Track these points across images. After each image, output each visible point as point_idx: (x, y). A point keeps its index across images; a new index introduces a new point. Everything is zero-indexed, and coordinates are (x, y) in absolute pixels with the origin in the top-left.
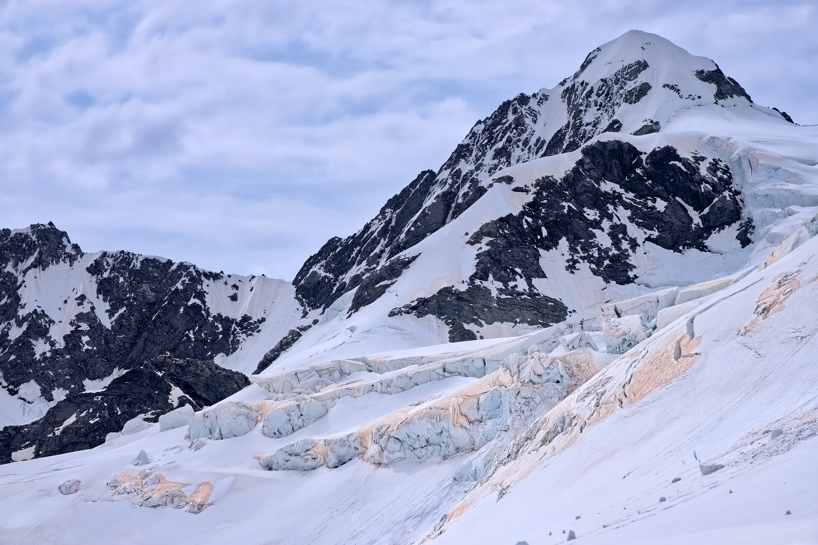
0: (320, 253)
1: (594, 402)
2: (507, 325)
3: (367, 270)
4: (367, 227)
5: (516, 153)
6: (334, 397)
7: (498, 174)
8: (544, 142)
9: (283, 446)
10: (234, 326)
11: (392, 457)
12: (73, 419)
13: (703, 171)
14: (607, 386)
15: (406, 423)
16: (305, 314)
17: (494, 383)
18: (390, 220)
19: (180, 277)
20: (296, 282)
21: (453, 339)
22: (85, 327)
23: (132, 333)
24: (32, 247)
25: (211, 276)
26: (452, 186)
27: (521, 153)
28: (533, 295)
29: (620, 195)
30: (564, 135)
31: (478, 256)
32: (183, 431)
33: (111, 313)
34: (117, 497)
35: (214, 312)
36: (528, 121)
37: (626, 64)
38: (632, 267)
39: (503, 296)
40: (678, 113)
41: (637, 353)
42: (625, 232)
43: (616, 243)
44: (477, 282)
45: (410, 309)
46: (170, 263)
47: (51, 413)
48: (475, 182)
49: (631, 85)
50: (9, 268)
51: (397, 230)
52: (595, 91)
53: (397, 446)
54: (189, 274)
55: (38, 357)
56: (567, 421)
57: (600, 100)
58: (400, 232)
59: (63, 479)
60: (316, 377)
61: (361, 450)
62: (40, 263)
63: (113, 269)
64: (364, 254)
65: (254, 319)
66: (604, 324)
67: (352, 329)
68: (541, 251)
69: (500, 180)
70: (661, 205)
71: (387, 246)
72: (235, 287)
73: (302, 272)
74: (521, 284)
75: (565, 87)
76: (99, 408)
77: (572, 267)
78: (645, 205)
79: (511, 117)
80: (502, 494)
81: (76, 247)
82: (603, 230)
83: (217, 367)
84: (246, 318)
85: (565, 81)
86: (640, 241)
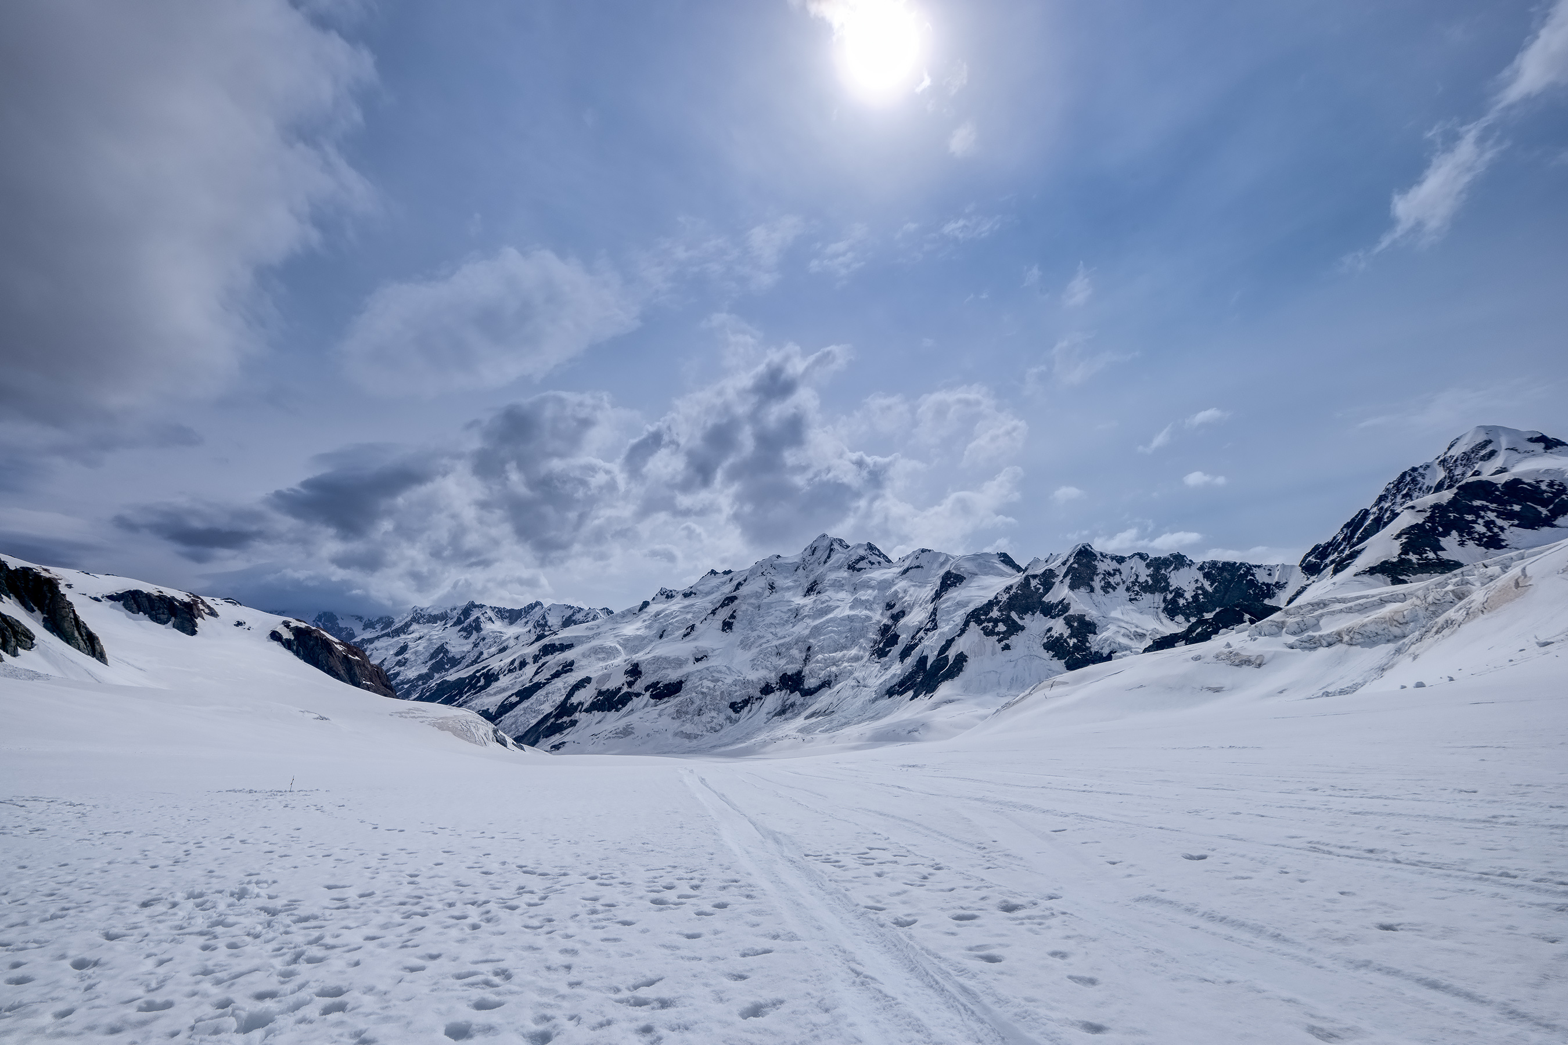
0: (1311, 552)
1: (1465, 613)
2: (1425, 576)
3: (1338, 557)
4: (1335, 538)
5: (1416, 494)
6: (1322, 616)
7: (1406, 506)
8: (1431, 487)
9: (1298, 638)
10: (1272, 586)
11: (1358, 641)
12: (1200, 629)
13: (1544, 487)
14: (1472, 605)
15: (1364, 625)
16: (1308, 579)
17: (1411, 605)
18: (1347, 533)
19: (1242, 568)
20: (1301, 565)
21: (1393, 584)
22: (1200, 592)
23: (1222, 593)
24: (1171, 563)
25: (1255, 566)
26: (1379, 514)
27: (1418, 494)
28: (1438, 559)
29: (1487, 506)
30: (1444, 482)
31: (1401, 544)
32: (1247, 633)
33: (1211, 585)
34: (1218, 662)
35: (1261, 581)
36: (1419, 479)
37: (1477, 443)
38: (1503, 540)
39: (1421, 562)
40: (1519, 461)
41: (1489, 587)
42: (1495, 525)
43: (1490, 530)
44: (1403, 556)
45: (1365, 572)
46: (1235, 563)
47: (1190, 627)
48: (1392, 511)
49: (1483, 452)
50: (1163, 572)
51: (1352, 537)
52: (1459, 459)
53: (1360, 637)
54: (1246, 566)
55: (1181, 605)
56: (1449, 622)
57: (1464, 462)
58: (1353, 538)
59: (1194, 654)
60: (1311, 607)
61: (1339, 638)
62: (1176, 568)
63: (1209, 568)
64: (1336, 550)
65: (1282, 583)
66: (1476, 572)
67: (1334, 584)
68: (1440, 538)
69: (1407, 508)
70: (1517, 508)
71: (1347, 545)
72: (1269, 570)
73: (1303, 561)
74: (1431, 555)
75: (1440, 460)
76: (1211, 624)
77: (1462, 544)
78: (1506, 509)
79: (1408, 479)
80: (1414, 659)
81: (1191, 561)
82: (1479, 524)
83: (1265, 605)
84: (1277, 583)
85: (1439, 457)
86: (1506, 527)
